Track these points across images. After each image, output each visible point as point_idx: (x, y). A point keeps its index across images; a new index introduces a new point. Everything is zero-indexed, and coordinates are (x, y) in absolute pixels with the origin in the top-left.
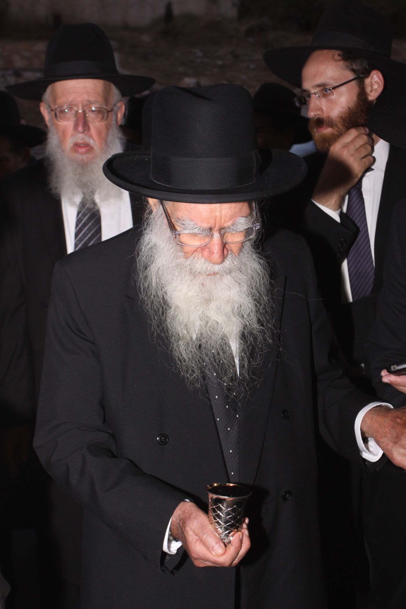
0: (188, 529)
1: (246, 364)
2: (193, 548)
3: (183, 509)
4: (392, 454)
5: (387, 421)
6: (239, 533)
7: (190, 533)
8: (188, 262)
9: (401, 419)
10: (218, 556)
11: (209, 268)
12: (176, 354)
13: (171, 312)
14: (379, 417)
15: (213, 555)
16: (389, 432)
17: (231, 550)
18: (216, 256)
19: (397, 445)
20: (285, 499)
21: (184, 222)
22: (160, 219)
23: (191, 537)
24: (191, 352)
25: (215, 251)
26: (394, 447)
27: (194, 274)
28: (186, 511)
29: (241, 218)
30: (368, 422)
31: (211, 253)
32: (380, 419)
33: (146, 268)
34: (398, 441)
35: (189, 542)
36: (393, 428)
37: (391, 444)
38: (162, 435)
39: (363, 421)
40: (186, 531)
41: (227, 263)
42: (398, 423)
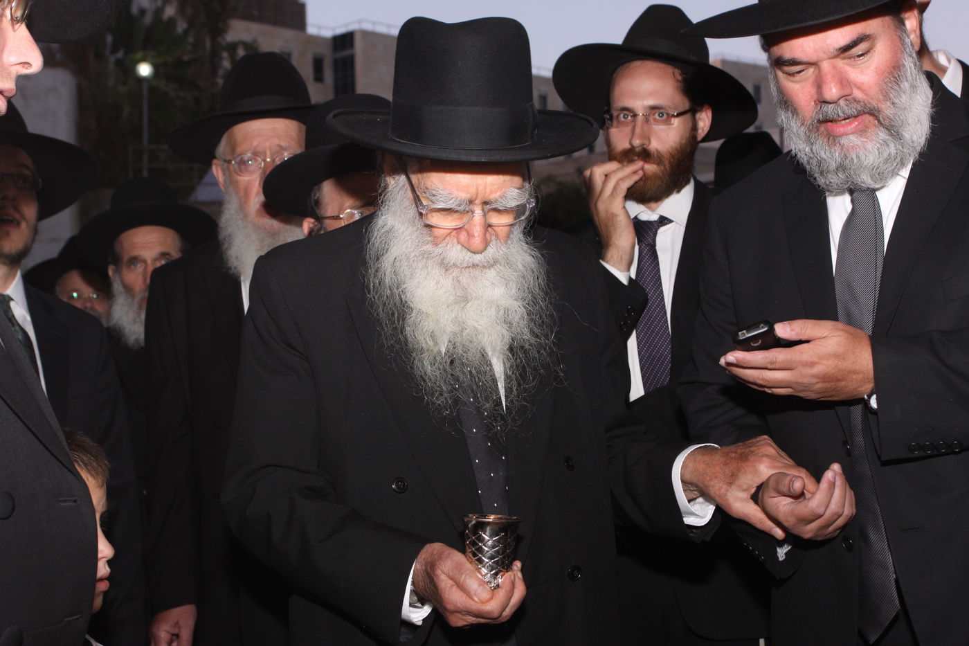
0: (439, 572)
1: (514, 388)
2: (447, 596)
3: (430, 550)
4: (727, 500)
5: (717, 458)
6: (510, 573)
7: (443, 577)
8: (439, 250)
9: (735, 452)
10: (483, 603)
11: (467, 258)
12: (418, 373)
13: (411, 319)
14: (705, 457)
15: (476, 602)
16: (720, 471)
17: (501, 594)
18: (477, 242)
19: (733, 487)
20: (573, 578)
21: (434, 192)
22: (402, 192)
23: (444, 582)
24: (440, 369)
25: (476, 235)
26: (730, 490)
27: (445, 266)
28: (435, 552)
29: (513, 189)
30: (691, 465)
31: (470, 235)
32: (706, 458)
33: (378, 259)
34: (735, 480)
35: (441, 590)
36: (725, 464)
37: (724, 486)
38: (399, 480)
39: (684, 466)
40: (436, 575)
41: (491, 251)
42: (732, 458)
